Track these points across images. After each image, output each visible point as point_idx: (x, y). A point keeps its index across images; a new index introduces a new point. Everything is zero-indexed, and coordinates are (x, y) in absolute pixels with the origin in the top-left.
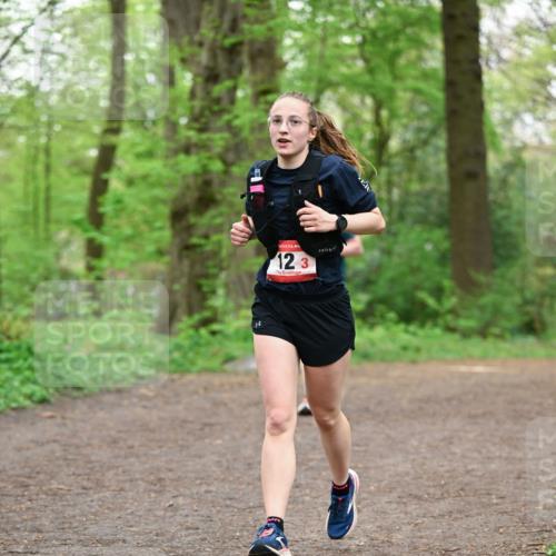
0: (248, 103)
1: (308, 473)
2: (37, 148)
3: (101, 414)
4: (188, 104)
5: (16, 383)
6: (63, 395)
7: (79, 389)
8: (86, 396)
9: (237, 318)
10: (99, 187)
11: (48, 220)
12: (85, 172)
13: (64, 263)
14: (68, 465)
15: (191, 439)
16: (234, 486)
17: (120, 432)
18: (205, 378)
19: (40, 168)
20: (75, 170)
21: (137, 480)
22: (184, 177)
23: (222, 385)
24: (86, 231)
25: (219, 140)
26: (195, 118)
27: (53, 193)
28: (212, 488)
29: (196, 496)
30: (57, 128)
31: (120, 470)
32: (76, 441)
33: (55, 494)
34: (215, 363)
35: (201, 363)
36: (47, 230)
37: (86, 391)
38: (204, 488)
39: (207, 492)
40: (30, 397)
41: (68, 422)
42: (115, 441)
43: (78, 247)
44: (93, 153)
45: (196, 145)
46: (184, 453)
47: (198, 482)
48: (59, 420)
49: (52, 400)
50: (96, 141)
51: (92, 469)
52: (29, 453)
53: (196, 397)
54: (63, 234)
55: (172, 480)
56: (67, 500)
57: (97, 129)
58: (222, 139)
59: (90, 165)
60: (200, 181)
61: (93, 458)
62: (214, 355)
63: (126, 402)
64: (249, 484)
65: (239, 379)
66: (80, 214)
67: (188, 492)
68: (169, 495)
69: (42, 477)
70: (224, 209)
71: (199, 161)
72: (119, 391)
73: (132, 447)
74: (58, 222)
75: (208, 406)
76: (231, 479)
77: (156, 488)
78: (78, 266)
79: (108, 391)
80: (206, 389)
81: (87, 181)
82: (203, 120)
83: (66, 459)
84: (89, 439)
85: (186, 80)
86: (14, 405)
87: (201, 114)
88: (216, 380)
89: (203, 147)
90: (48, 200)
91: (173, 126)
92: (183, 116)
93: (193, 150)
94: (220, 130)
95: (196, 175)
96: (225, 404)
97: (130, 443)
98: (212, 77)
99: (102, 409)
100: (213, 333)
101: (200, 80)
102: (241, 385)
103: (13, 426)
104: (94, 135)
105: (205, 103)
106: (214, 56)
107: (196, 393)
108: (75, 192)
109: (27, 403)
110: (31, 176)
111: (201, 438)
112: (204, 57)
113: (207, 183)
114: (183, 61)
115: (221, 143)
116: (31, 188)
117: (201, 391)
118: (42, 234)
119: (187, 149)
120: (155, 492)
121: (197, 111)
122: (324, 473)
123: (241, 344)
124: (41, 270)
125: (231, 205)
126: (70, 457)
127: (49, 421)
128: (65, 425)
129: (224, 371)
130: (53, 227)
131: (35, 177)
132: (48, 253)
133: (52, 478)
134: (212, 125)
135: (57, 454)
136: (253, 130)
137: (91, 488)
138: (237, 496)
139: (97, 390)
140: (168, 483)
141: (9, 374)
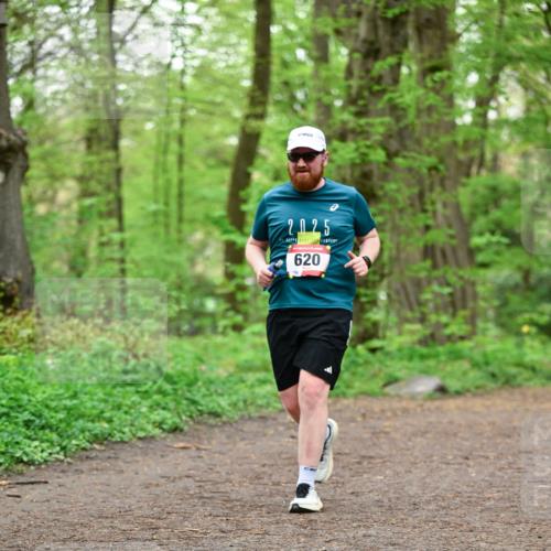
0: (413, 82)
1: (484, 514)
2: (168, 136)
3: (241, 445)
4: (343, 83)
5: (144, 410)
6: (198, 423)
7: (215, 415)
8: (224, 423)
9: (400, 334)
10: (241, 180)
11: (180, 220)
12: (225, 163)
13: (199, 269)
14: (204, 504)
15: (347, 474)
16: (397, 529)
17: (264, 466)
18: (364, 403)
19: (172, 159)
20: (212, 161)
21: (284, 521)
22: (339, 167)
23: (383, 411)
24: (226, 232)
25: (379, 125)
26: (351, 101)
27: (187, 188)
28: (372, 532)
29: (353, 542)
30: (192, 113)
31: (264, 509)
32: (213, 476)
33: (189, 538)
34: (375, 386)
35: (358, 385)
36: (179, 231)
37: (224, 419)
38: (362, 532)
39: (364, 536)
40: (159, 425)
41: (203, 453)
42: (258, 477)
43: (215, 251)
44: (234, 141)
45: (353, 131)
46: (339, 490)
47: (355, 525)
48: (193, 452)
49: (186, 428)
50: (237, 128)
51: (231, 508)
52: (158, 491)
53: (353, 425)
54: (199, 236)
55: (325, 522)
56: (203, 545)
57: (238, 114)
58: (382, 124)
59: (230, 155)
60: (357, 173)
61: (233, 496)
62: (375, 376)
63: (271, 432)
64: (415, 527)
65: (404, 404)
66: (219, 211)
67: (342, 536)
68: (321, 540)
69: (173, 517)
70: (385, 206)
71: (357, 149)
72: (263, 418)
73: (278, 484)
74: (192, 221)
75: (366, 436)
76: (394, 521)
77: (306, 532)
78: (216, 274)
79: (250, 418)
80: (364, 415)
81: (227, 173)
82: (361, 102)
83: (202, 497)
84: (228, 473)
85: (341, 55)
86: (141, 434)
87: (359, 96)
88: (376, 406)
89: (361, 133)
90: (180, 195)
91: (326, 110)
92: (338, 97)
93: (350, 136)
94: (381, 114)
95: (353, 165)
96: (387, 433)
97: (275, 478)
98: (372, 52)
99: (243, 439)
100: (373, 350)
101: (357, 56)
102: (406, 411)
103: (139, 458)
104: (235, 120)
105: (363, 82)
106: (374, 28)
107: (353, 420)
108: (213, 186)
109: (157, 431)
110: (161, 167)
111: (358, 474)
112: (363, 29)
113: (366, 176)
114: (338, 32)
115: (381, 130)
116: (161, 182)
117: (359, 419)
118: (174, 235)
119: (343, 137)
120: (306, 536)
121: (354, 91)
122: (502, 515)
123: (406, 363)
124: (173, 277)
125: (393, 201)
126: (206, 495)
127: (182, 453)
128: (199, 457)
129: (385, 395)
130: (186, 227)
131: (165, 171)
132: (181, 257)
133: (185, 519)
134: (371, 107)
135: (191, 492)
136: (419, 112)
137: (231, 531)
138: (401, 541)
139: (236, 418)
140: (320, 525)
141: (136, 398)
